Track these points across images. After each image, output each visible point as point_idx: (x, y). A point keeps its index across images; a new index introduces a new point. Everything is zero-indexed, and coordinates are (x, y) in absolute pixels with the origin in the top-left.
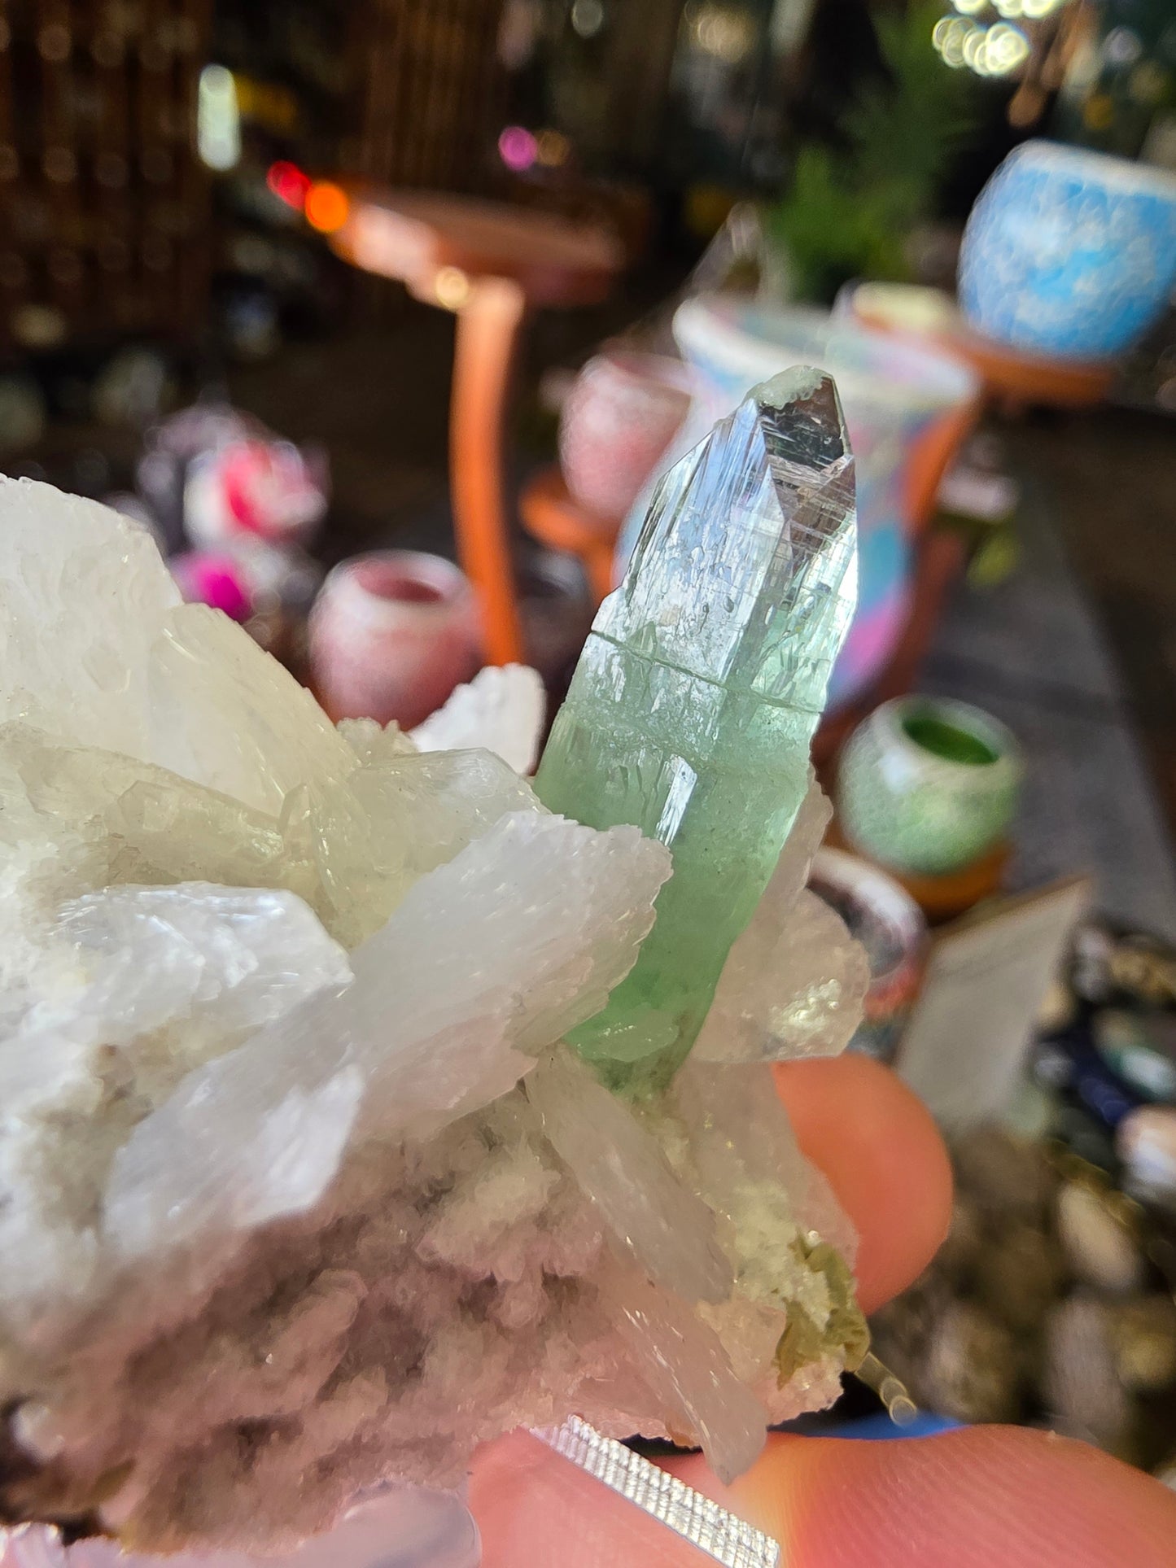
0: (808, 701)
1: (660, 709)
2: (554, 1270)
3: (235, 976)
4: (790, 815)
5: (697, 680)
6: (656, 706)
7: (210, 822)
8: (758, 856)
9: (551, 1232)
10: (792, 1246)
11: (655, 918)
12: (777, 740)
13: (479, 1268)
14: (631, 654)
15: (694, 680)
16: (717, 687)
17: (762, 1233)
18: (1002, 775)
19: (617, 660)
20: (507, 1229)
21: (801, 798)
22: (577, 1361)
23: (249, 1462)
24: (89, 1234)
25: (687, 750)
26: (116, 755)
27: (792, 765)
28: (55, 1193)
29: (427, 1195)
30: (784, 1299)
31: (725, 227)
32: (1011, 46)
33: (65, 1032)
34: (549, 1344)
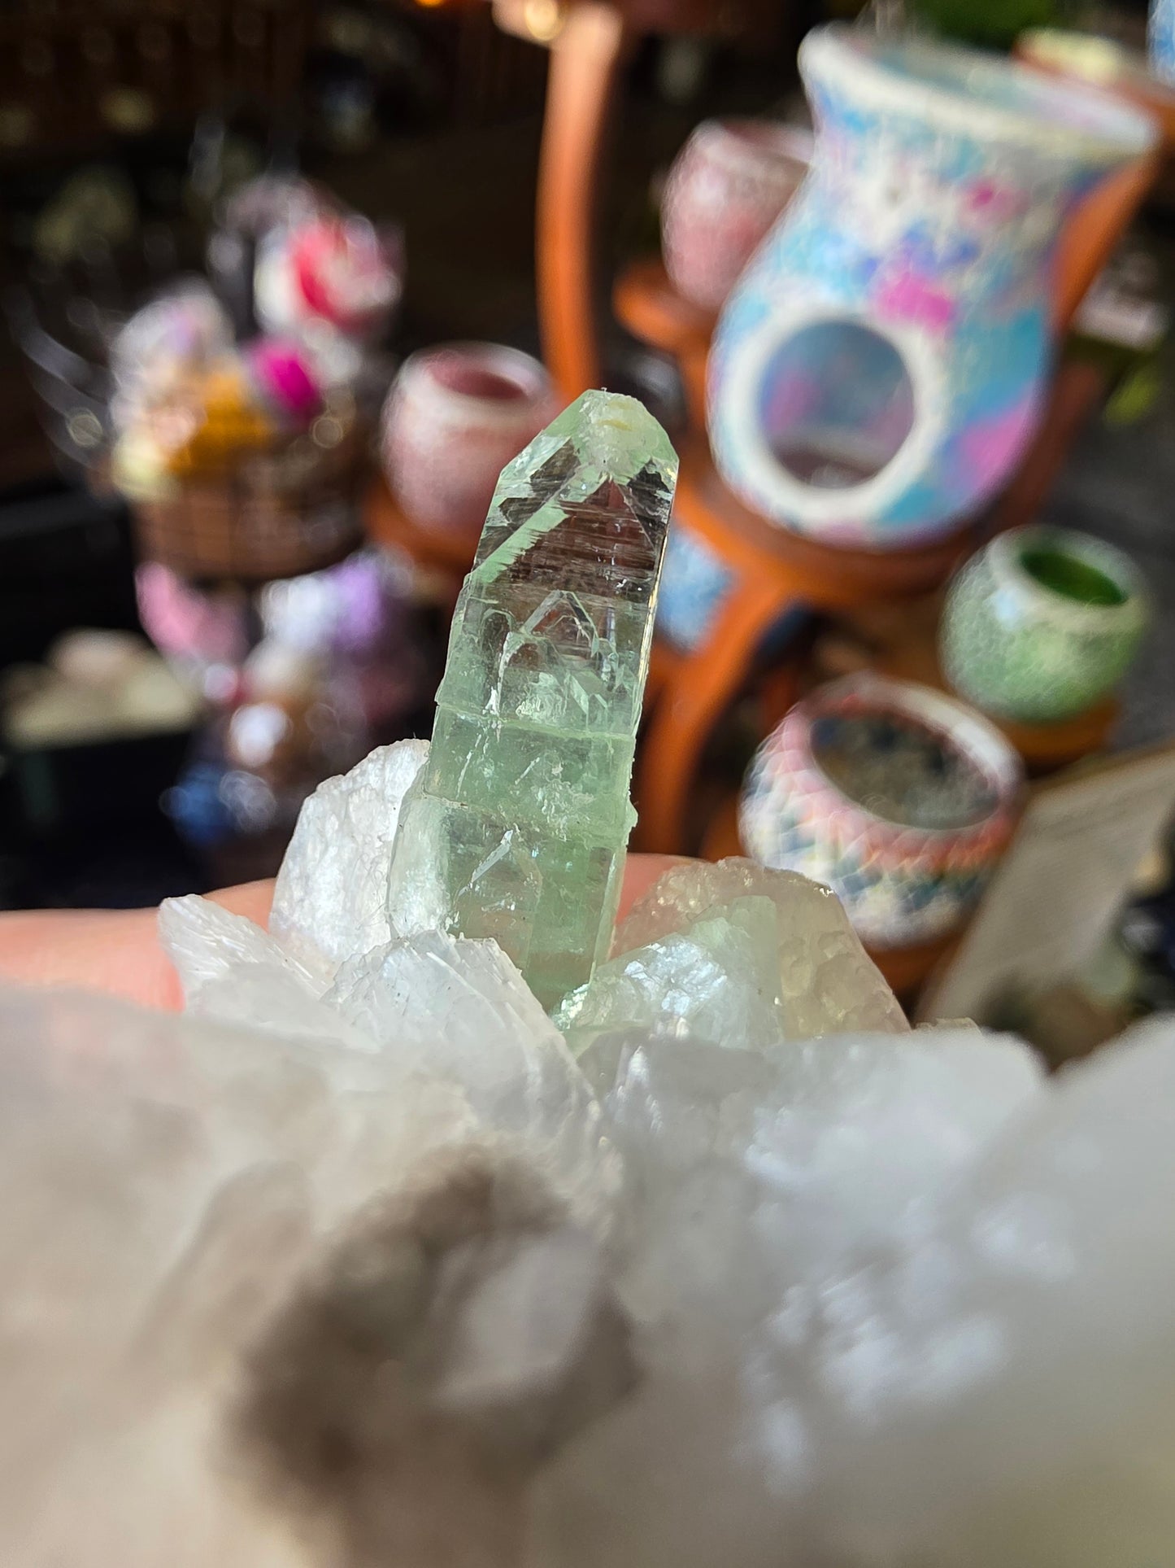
18: (1128, 619)
31: (869, 6)
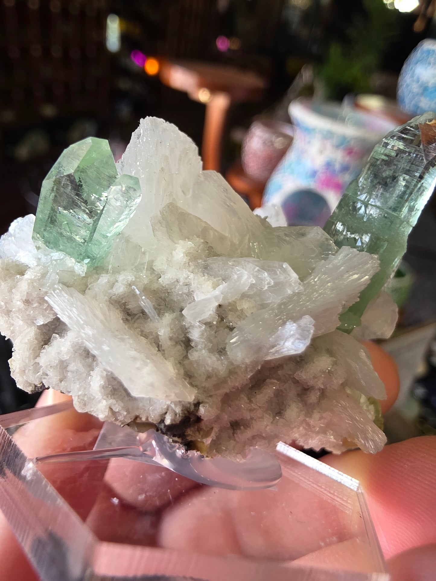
18: (406, 281)
23: (234, 434)
31: (301, 73)
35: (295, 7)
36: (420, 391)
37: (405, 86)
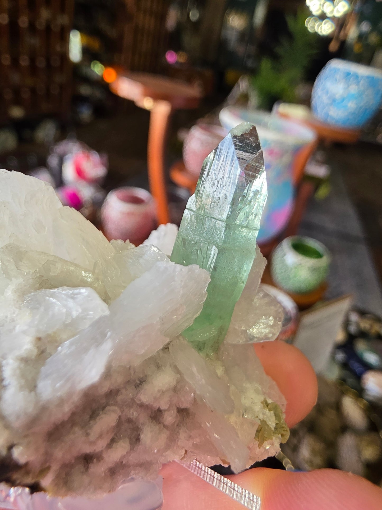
0: (254, 226)
1: (207, 230)
2: (180, 406)
3: (75, 314)
4: (251, 262)
5: (217, 221)
6: (206, 229)
7: (71, 272)
8: (241, 276)
9: (178, 393)
10: (262, 403)
11: (207, 295)
12: (244, 239)
13: (156, 405)
14: (198, 214)
15: (216, 221)
16: (223, 223)
17: (252, 399)
18: (324, 261)
19: (193, 216)
20: (163, 391)
21: (254, 257)
22: (190, 437)
23: (87, 468)
24: (33, 394)
25: (215, 242)
26: (42, 253)
27: (250, 246)
28: (23, 382)
29: (138, 382)
30: (260, 419)
32: (330, 26)
33: (24, 332)
34: (181, 431)
35: (232, 28)
36: (340, 356)
37: (317, 97)
